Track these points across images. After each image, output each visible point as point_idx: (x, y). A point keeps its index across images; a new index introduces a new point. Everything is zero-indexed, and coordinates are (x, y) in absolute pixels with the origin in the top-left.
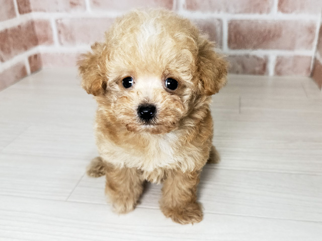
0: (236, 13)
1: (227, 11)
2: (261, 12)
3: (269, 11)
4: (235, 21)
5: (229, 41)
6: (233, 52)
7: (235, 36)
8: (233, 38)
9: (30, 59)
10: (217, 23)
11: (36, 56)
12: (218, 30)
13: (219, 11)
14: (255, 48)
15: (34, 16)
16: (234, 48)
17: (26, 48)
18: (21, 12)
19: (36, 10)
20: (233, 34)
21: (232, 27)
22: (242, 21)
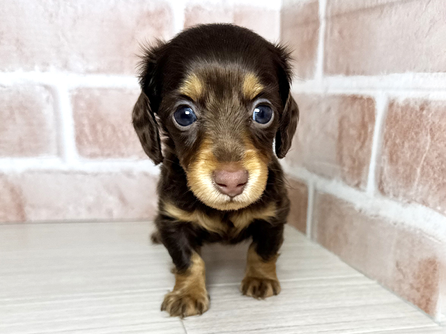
0: (88, 72)
1: (66, 66)
4: (88, 89)
6: (91, 166)
7: (93, 127)
8: (87, 130)
12: (48, 111)
16: (93, 156)
21: (82, 104)
22: (104, 90)
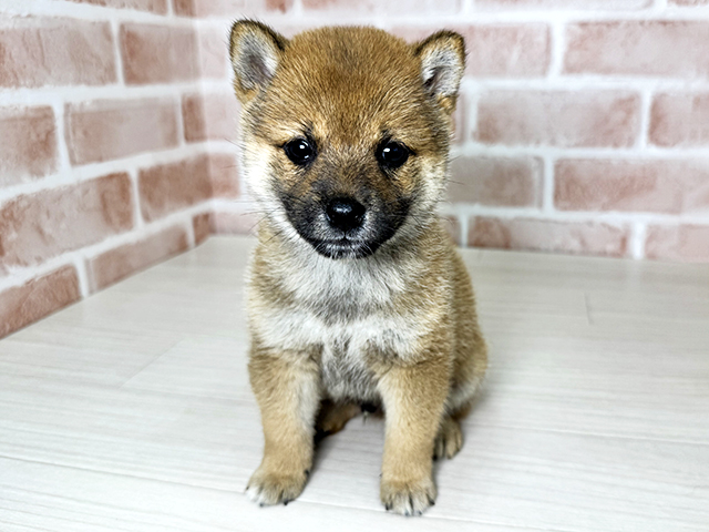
2: (616, 145)
3: (631, 142)
5: (557, 196)
9: (196, 220)
10: (534, 164)
11: (207, 217)
13: (538, 142)
14: (605, 208)
15: (211, 147)
17: (190, 201)
18: (189, 138)
19: (214, 137)
20: (562, 184)
